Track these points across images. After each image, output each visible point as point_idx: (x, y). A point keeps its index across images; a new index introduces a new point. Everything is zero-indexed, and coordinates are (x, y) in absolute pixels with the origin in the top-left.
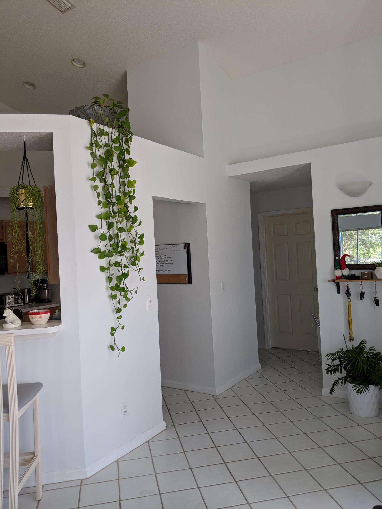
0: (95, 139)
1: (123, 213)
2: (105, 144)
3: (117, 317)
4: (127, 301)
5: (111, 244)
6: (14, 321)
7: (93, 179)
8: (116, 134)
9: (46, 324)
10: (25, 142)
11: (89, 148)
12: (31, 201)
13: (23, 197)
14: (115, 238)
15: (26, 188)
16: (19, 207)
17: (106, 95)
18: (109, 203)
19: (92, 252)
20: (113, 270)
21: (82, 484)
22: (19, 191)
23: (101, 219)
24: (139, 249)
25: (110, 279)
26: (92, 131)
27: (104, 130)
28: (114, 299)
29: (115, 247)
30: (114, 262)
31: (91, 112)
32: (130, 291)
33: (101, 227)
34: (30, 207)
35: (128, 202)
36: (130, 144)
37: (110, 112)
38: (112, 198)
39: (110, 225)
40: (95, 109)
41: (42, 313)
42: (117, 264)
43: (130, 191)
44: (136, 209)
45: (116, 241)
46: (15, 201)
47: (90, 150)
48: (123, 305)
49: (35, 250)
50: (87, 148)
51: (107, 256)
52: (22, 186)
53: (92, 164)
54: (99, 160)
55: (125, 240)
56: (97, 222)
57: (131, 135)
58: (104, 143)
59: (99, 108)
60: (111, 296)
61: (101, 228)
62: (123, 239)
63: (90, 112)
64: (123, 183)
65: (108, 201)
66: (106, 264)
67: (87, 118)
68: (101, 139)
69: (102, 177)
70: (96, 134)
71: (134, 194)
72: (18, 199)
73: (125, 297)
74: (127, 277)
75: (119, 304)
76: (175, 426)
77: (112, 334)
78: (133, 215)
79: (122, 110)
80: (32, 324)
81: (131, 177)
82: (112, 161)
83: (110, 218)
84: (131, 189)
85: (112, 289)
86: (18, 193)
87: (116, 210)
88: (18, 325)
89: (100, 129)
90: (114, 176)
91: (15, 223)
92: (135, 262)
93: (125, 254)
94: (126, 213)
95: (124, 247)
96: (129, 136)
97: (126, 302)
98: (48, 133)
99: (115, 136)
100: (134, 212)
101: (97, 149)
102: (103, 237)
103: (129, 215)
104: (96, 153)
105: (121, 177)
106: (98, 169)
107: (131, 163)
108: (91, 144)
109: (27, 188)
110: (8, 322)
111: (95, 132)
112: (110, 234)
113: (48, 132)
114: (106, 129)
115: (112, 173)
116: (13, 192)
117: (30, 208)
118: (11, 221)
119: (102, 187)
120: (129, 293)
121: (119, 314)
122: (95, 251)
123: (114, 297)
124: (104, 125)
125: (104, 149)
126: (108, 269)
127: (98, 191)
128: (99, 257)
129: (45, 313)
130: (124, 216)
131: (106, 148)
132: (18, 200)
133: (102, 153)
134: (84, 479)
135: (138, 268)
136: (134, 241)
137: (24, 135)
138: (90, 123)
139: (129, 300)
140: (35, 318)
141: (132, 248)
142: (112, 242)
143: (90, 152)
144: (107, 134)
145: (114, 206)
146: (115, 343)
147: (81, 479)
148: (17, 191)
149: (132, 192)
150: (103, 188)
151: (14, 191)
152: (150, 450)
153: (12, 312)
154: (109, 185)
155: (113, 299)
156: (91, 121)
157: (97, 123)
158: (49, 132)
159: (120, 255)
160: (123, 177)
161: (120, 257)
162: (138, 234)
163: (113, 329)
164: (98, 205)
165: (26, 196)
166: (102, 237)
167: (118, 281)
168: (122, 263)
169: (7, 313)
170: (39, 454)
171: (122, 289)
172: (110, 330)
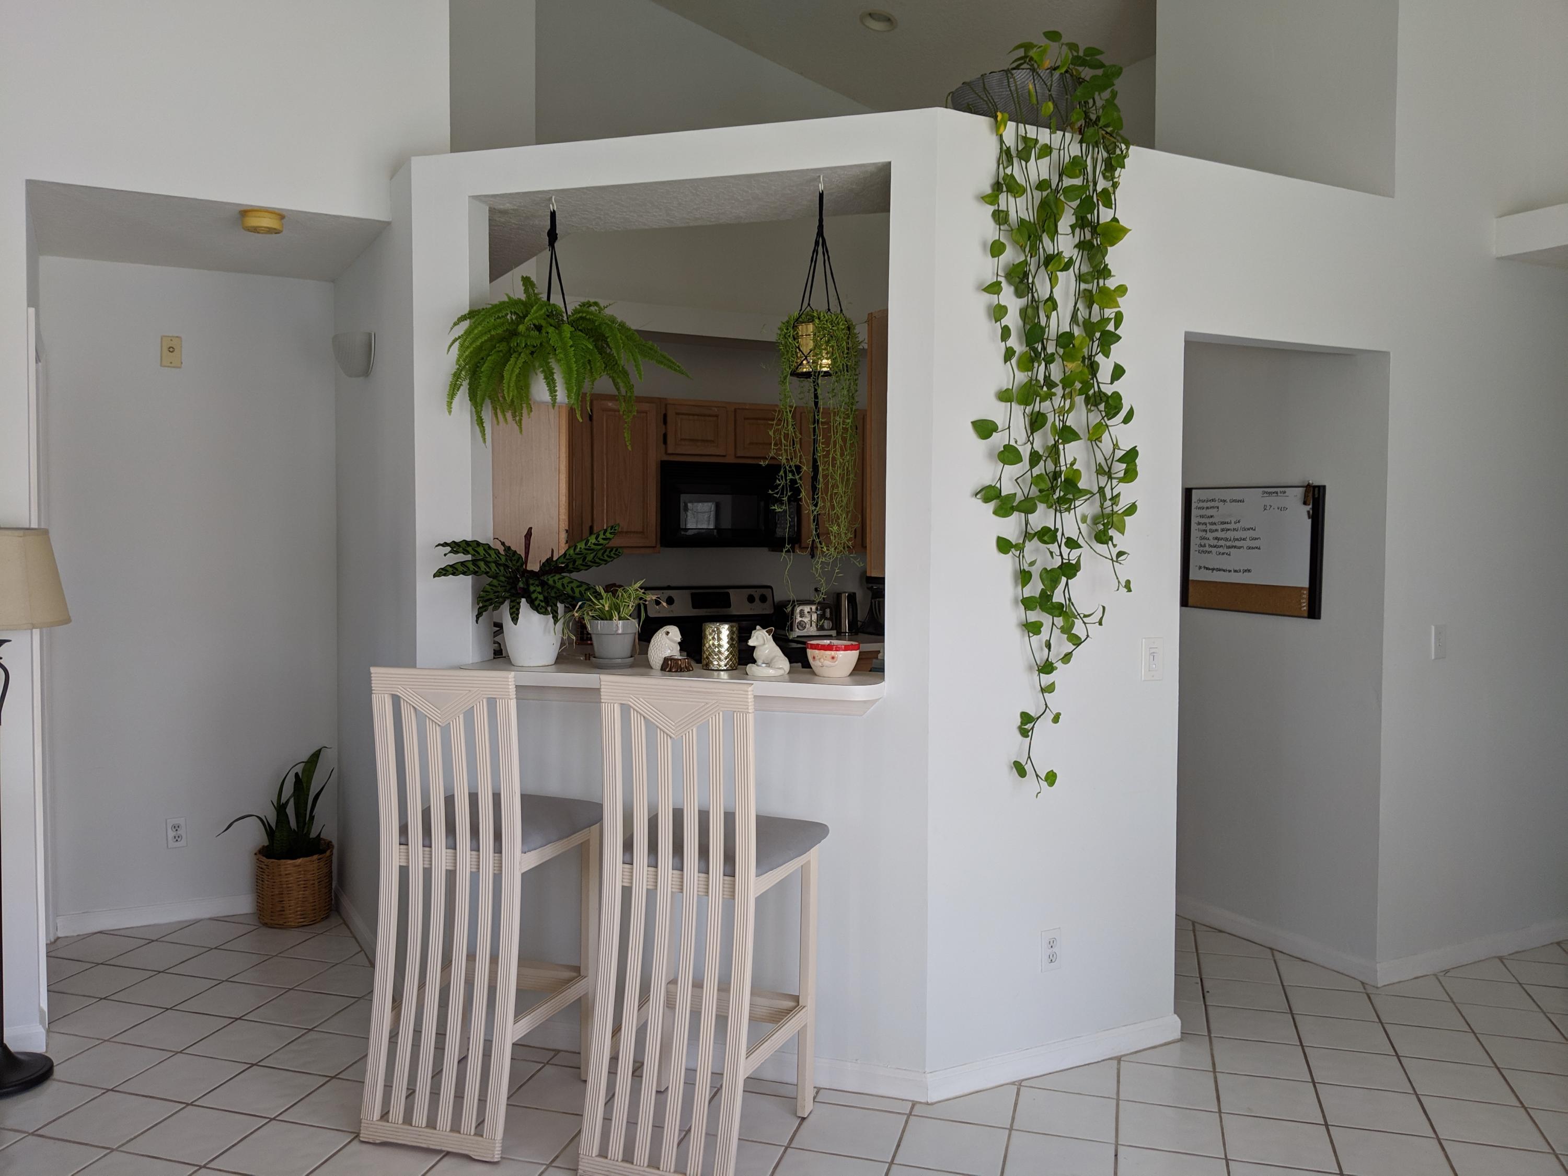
0: (1009, 171)
1: (1078, 385)
2: (1038, 182)
3: (1040, 689)
4: (1074, 645)
5: (1034, 475)
6: (772, 660)
7: (994, 288)
8: (1075, 150)
9: (848, 678)
10: (821, 196)
11: (987, 199)
12: (827, 353)
13: (807, 344)
14: (1047, 458)
15: (817, 321)
16: (797, 371)
17: (1053, 36)
18: (1036, 356)
19: (976, 494)
20: (1037, 550)
21: (913, 1114)
22: (800, 327)
23: (1009, 403)
24: (1119, 493)
25: (1024, 577)
26: (1001, 149)
27: (1036, 141)
28: (1035, 634)
29: (1046, 485)
30: (1040, 529)
31: (1004, 90)
32: (1082, 616)
33: (1007, 427)
34: (825, 369)
35: (1097, 354)
36: (1119, 176)
37: (1062, 85)
38: (1047, 339)
39: (1036, 421)
40: (1014, 80)
41: (838, 649)
42: (1047, 535)
43: (1106, 317)
44: (1118, 372)
45: (1051, 467)
46: (790, 355)
47: (991, 204)
48: (1062, 656)
49: (830, 486)
50: (982, 198)
51: (1018, 509)
52: (807, 315)
53: (994, 242)
54: (1014, 231)
55: (1075, 467)
56: (997, 412)
57: (1124, 147)
58: (1034, 178)
59: (1028, 76)
60: (1024, 625)
61: (1009, 428)
62: (1070, 463)
63: (1001, 90)
64: (1087, 294)
65: (1035, 350)
66: (1017, 532)
67: (990, 112)
68: (1026, 168)
69: (1021, 281)
70: (1011, 155)
71: (1116, 328)
72: (798, 351)
73: (1067, 630)
74: (1075, 575)
75: (1049, 650)
76: (1213, 1039)
77: (1024, 733)
78: (1108, 390)
79: (1100, 72)
80: (814, 674)
81: (1114, 276)
82: (1054, 233)
83: (1038, 399)
84: (1109, 313)
85: (1028, 604)
86: (797, 333)
87: (1056, 375)
88: (781, 672)
89: (1025, 139)
90: (1056, 275)
91: (787, 412)
92: (1105, 532)
93: (1075, 508)
94: (1086, 386)
95: (1071, 484)
96: (1118, 152)
97: (1069, 647)
98: (880, 165)
99: (1070, 157)
100: (1112, 383)
101: (1011, 200)
102: (1009, 455)
103: (1096, 389)
104: (1008, 211)
105: (1080, 278)
106: (1010, 255)
107: (1114, 232)
108: (997, 187)
109: (819, 319)
110: (759, 662)
111: (1008, 149)
112: (1032, 448)
113: (879, 163)
114: (1044, 136)
115: (1049, 267)
116: (786, 331)
117: (822, 374)
118: (777, 406)
119: (1021, 310)
120: (1078, 622)
121: (1046, 679)
122: (985, 494)
123: (1032, 628)
124: (1037, 126)
125: (1033, 198)
126: (1020, 548)
127: (1004, 322)
128: (995, 513)
129: (847, 648)
130: (1080, 394)
131: (1040, 193)
132: (796, 352)
133: (1027, 209)
134: (920, 1103)
135: (1114, 552)
136: (1107, 470)
137: (819, 176)
138: (997, 127)
139: (1078, 642)
140: (818, 658)
141: (1101, 490)
142: (1037, 471)
143: (991, 209)
144: (1046, 150)
145: (1051, 365)
146: (1029, 757)
147: (913, 1101)
148: (795, 327)
149: (1113, 320)
150: (1023, 313)
151: (787, 329)
152: (1118, 1082)
153: (770, 637)
154: (1041, 305)
155: (1031, 635)
156: (999, 118)
157: (1018, 122)
158: (883, 163)
159: (1058, 508)
160: (1089, 278)
161: (1058, 514)
162: (1119, 449)
163: (1026, 718)
164: (1005, 362)
165: (815, 340)
166: (1006, 454)
167: (1046, 583)
168: (1063, 534)
169: (757, 638)
170: (810, 1001)
171: (1058, 609)
172: (1018, 721)
